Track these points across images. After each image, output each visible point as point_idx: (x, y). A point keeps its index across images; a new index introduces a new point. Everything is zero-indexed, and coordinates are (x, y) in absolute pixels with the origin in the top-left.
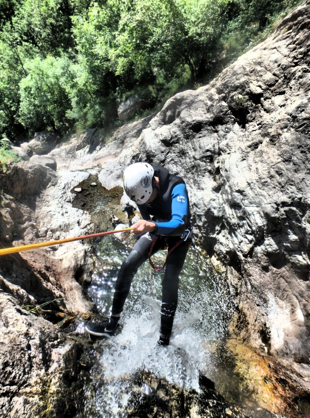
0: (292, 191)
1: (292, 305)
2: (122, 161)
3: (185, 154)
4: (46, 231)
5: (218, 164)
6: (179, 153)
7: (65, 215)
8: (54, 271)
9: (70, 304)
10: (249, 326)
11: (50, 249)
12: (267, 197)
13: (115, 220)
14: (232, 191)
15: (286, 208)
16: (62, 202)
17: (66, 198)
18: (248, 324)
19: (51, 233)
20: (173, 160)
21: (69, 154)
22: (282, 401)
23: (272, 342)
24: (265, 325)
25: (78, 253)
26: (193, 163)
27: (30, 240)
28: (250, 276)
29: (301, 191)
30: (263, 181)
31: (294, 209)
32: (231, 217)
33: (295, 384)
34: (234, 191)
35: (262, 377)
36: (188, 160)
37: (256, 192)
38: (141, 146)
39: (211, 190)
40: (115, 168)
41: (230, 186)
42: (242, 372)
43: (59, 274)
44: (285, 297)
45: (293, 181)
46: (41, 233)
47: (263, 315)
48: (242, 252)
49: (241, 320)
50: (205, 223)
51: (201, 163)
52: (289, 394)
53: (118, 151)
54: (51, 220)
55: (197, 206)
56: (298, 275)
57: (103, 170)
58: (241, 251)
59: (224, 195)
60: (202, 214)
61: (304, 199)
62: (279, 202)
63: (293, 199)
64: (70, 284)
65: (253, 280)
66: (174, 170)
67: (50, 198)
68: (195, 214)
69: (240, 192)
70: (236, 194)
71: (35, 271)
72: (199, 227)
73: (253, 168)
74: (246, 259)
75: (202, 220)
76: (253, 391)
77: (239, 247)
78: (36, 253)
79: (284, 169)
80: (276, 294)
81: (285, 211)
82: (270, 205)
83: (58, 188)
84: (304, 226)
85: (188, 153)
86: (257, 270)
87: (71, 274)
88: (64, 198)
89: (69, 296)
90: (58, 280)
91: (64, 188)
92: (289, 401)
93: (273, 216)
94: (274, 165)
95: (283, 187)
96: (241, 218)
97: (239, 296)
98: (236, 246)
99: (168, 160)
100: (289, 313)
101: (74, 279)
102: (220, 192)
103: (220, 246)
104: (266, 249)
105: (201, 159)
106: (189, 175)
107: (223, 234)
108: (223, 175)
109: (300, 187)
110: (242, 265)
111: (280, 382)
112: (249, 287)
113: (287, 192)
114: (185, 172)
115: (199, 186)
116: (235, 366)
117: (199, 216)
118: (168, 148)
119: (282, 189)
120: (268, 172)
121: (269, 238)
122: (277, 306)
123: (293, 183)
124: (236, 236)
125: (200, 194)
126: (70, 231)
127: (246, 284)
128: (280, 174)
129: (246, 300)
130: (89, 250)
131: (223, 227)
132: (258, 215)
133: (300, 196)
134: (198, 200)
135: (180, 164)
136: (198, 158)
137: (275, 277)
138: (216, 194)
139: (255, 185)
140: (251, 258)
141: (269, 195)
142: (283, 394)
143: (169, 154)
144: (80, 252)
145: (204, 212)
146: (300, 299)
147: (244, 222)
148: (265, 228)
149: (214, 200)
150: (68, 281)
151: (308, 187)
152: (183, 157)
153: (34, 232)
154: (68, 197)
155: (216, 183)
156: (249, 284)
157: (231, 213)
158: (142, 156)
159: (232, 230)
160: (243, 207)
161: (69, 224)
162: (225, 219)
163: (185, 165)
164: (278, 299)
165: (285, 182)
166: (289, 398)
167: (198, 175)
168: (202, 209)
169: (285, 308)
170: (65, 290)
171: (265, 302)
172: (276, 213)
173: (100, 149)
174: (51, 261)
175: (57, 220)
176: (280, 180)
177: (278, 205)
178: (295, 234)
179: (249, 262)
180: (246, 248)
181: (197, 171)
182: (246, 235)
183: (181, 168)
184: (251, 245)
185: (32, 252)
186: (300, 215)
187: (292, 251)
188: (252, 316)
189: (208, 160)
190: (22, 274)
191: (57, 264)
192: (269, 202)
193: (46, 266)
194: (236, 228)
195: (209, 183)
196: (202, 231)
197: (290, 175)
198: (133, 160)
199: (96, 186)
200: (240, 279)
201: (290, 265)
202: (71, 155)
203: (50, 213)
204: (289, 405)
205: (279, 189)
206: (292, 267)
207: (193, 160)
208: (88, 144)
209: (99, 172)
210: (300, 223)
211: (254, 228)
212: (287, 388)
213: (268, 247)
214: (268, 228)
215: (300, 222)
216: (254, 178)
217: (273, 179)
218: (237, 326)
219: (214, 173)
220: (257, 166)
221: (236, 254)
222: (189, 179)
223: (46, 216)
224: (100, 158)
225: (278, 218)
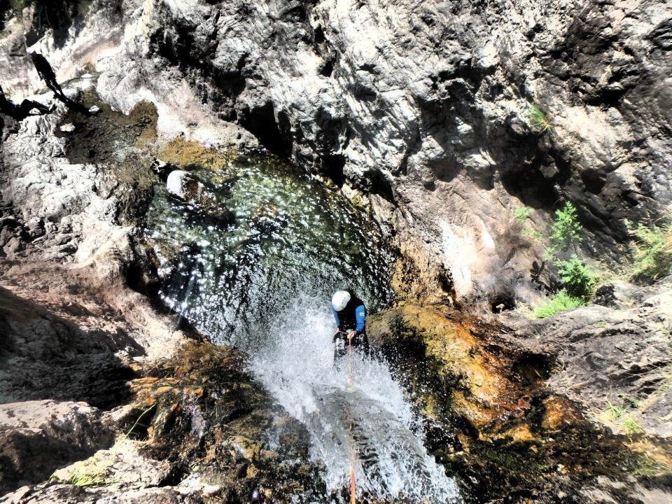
0: (454, 50)
1: (476, 230)
2: (132, 50)
3: (251, 11)
4: (41, 224)
5: (318, 22)
6: (238, 12)
7: (64, 182)
8: (87, 289)
9: (142, 335)
10: (422, 275)
11: (63, 254)
12: (415, 68)
13: (160, 166)
14: (354, 70)
15: (449, 82)
16: (46, 161)
17: (52, 150)
18: (419, 271)
19: (51, 223)
20: (232, 29)
21: (17, 58)
22: (501, 377)
23: (456, 287)
24: (443, 266)
25: (118, 243)
26: (271, 29)
27: (15, 251)
28: (408, 202)
29: (469, 47)
30: (403, 40)
31: (461, 80)
32: (361, 114)
33: (510, 348)
34: (358, 68)
35: (466, 351)
36: (259, 23)
37: (395, 62)
38: (161, 12)
39: (315, 73)
40: (125, 68)
41: (348, 61)
42: (437, 354)
43: (99, 290)
44: (464, 220)
45: (452, 32)
46: (32, 230)
47: (437, 254)
48: (390, 168)
49: (408, 269)
50: (318, 134)
51: (285, 24)
52: (505, 362)
53: (117, 29)
54: (40, 199)
55: (299, 109)
56: (478, 184)
57: (101, 76)
58: (388, 167)
59: (341, 78)
60: (311, 119)
61: (476, 61)
62: (436, 74)
63: (458, 63)
64: (126, 299)
65: (414, 207)
66: (238, 49)
67: (19, 159)
68: (299, 122)
69: (368, 68)
70: (362, 73)
71: (54, 310)
72: (310, 143)
73: (382, 19)
74: (399, 178)
75: (314, 131)
76: (461, 377)
77: (384, 162)
78: (41, 270)
79: (435, 12)
80: (450, 220)
81: (447, 88)
82: (422, 82)
83: (25, 135)
84: (479, 106)
85: (255, 9)
86: (418, 191)
87: (121, 283)
88: (48, 151)
89: (132, 319)
90: (103, 301)
91: (38, 132)
92: (508, 371)
93: (429, 99)
94: (416, 7)
95: (437, 45)
96: (378, 114)
97: (397, 236)
98: (378, 161)
99: (222, 31)
100: (473, 242)
101: (128, 289)
102: (333, 73)
103: (353, 165)
104: (426, 156)
105: (283, 17)
106: (270, 53)
107: (354, 146)
108: (332, 41)
109: (466, 40)
110: (393, 189)
111: (490, 351)
112: (410, 218)
113: (446, 54)
114: (261, 49)
115: (292, 70)
116: (425, 348)
117: (307, 124)
118: (214, 6)
119: (436, 49)
120: (409, 22)
121: (428, 137)
122: (456, 236)
123: (453, 35)
124: (376, 146)
125: (297, 84)
126: (86, 209)
127: (404, 215)
128: (430, 23)
129: (409, 238)
130: (135, 232)
131: (350, 135)
132: (405, 102)
133: (467, 56)
134: (297, 97)
135: (246, 34)
136: (277, 16)
137: (446, 196)
138: (326, 79)
139: (392, 50)
140: (405, 175)
141: (418, 65)
142: (498, 365)
143: (221, 19)
144: (121, 240)
145: (312, 115)
146: (485, 217)
147: (385, 119)
148: (420, 122)
149: (325, 91)
150: (120, 295)
151: (479, 37)
152: (249, 19)
153: (18, 234)
154: (55, 147)
155: (321, 58)
156: (408, 214)
157: (359, 109)
158: (168, 33)
159: (367, 137)
160: (378, 93)
161: (78, 197)
162: (352, 120)
163: (256, 34)
164: (455, 226)
165: (440, 35)
166: (506, 367)
167: (286, 50)
168: (308, 111)
169: (466, 236)
170: (121, 313)
171: (438, 236)
172: (434, 93)
173: (77, 34)
174: (74, 275)
175: (51, 196)
176: (431, 34)
177: (434, 79)
178: (466, 122)
179: (403, 182)
180: (395, 161)
181: (281, 43)
182: (392, 140)
183: (250, 41)
184: (401, 156)
185: (33, 271)
186: (471, 90)
187: (466, 150)
188: (422, 260)
189: (296, 18)
190: (33, 330)
191: (89, 276)
192: (420, 77)
193: (69, 287)
194: (373, 132)
195: (309, 60)
196: (318, 149)
197: (446, 20)
198: (154, 45)
199: (100, 111)
200: (393, 210)
201: (464, 172)
202: (21, 58)
203: (32, 187)
204: (510, 378)
205: (432, 49)
206: (468, 174)
207: (268, 21)
208: (48, 28)
209: (95, 81)
210: (473, 103)
211: (402, 127)
212: (502, 355)
213: (428, 152)
214: (424, 122)
215: (473, 101)
216: (386, 38)
217: (419, 33)
218: (403, 278)
219: (313, 40)
220: (388, 14)
221: (381, 173)
222: (272, 61)
223: (27, 195)
224: (85, 53)
225: (438, 102)
